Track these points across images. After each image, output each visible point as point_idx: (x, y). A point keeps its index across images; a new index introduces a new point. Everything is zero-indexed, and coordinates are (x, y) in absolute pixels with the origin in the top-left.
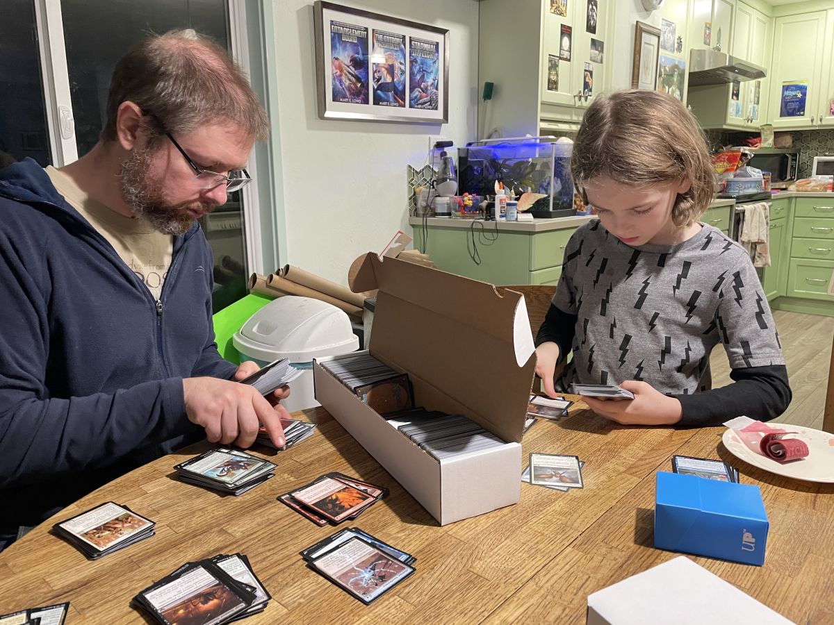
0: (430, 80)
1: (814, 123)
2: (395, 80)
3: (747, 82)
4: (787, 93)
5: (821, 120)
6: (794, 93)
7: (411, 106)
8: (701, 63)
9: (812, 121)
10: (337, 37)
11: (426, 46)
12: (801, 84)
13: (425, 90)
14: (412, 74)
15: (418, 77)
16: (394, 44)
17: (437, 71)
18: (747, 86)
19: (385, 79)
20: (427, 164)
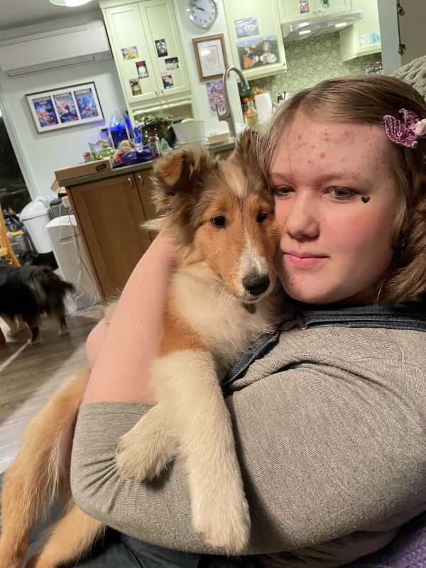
0: (90, 105)
2: (71, 110)
7: (82, 118)
10: (37, 105)
11: (84, 92)
13: (89, 110)
14: (79, 106)
15: (83, 106)
16: (66, 97)
17: (94, 99)
19: (65, 112)
20: (100, 139)
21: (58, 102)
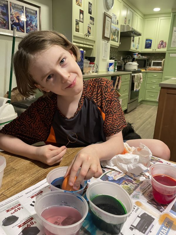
0: (34, 24)
1: (154, 51)
2: (20, 22)
3: (136, 37)
4: (147, 42)
5: (155, 50)
6: (148, 42)
7: (27, 32)
8: (124, 29)
9: (153, 50)
11: (32, 11)
12: (151, 39)
15: (29, 22)
16: (19, 9)
18: (136, 38)
19: (15, 21)
21: (12, 10)
